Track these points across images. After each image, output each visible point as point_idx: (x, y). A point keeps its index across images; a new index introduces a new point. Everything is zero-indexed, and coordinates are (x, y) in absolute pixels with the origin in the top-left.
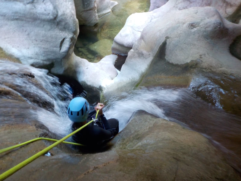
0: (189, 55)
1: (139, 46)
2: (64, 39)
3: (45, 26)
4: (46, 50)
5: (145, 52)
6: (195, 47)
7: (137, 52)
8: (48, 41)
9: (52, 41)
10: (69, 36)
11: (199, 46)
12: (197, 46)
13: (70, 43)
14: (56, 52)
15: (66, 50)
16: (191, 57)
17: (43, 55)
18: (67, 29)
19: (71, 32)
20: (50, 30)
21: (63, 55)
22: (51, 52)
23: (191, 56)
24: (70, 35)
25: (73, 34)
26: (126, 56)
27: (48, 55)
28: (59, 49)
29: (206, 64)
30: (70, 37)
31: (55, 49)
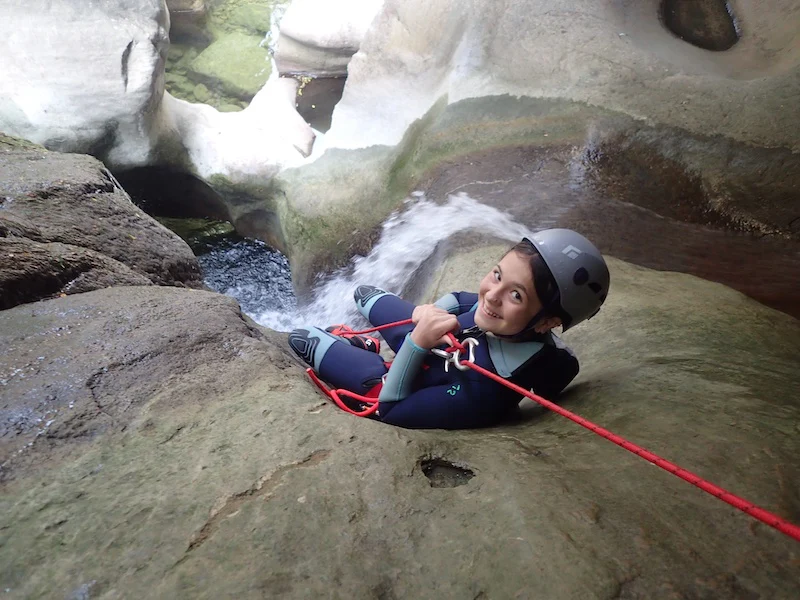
0: (566, 48)
1: (386, 37)
2: (129, 46)
3: (55, 8)
4: (79, 92)
5: (407, 56)
6: (578, 21)
7: (380, 60)
8: (76, 60)
9: (92, 58)
10: (144, 32)
11: (590, 17)
12: (583, 16)
13: (153, 55)
14: (111, 94)
15: (145, 81)
16: (575, 53)
17: (73, 109)
18: (131, 10)
19: (147, 18)
20: (74, 20)
21: (140, 100)
22: (95, 95)
23: (574, 50)
24: (146, 29)
25: (156, 24)
26: (344, 77)
27: (88, 107)
28: (122, 82)
29: (624, 68)
30: (148, 35)
31: (107, 83)
